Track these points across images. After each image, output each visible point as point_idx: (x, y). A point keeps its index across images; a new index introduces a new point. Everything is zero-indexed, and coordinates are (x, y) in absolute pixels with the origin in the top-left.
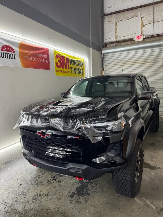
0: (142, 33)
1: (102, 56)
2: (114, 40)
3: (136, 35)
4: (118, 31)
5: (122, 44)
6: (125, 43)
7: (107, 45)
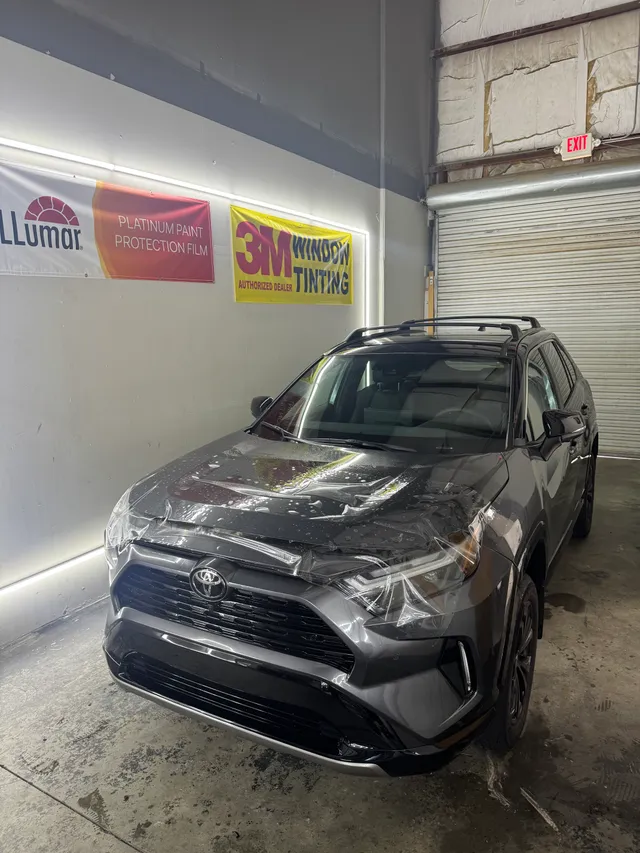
0: (588, 127)
1: (430, 216)
2: (477, 151)
3: (566, 134)
4: (492, 117)
5: (509, 171)
6: (521, 165)
7: (450, 174)
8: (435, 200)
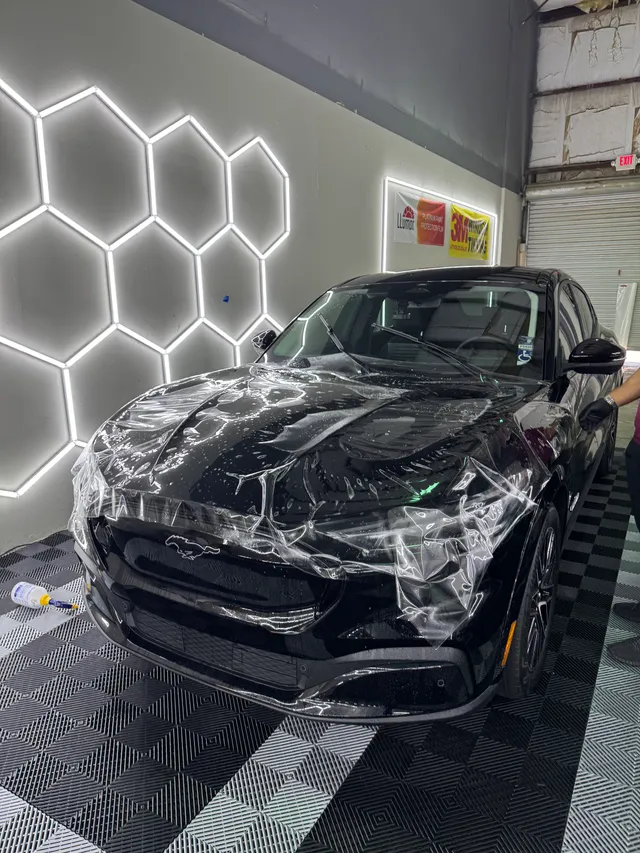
0: (633, 149)
1: (524, 204)
2: (558, 161)
3: (618, 153)
5: (580, 176)
6: (589, 171)
7: (538, 176)
8: (532, 194)
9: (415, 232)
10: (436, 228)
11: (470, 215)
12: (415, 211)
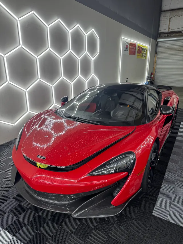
1: (157, 43)
2: (167, 31)
4: (170, 24)
5: (173, 35)
6: (175, 34)
7: (161, 35)
8: (158, 40)
9: (128, 52)
10: (134, 50)
11: (142, 46)
12: (129, 46)
